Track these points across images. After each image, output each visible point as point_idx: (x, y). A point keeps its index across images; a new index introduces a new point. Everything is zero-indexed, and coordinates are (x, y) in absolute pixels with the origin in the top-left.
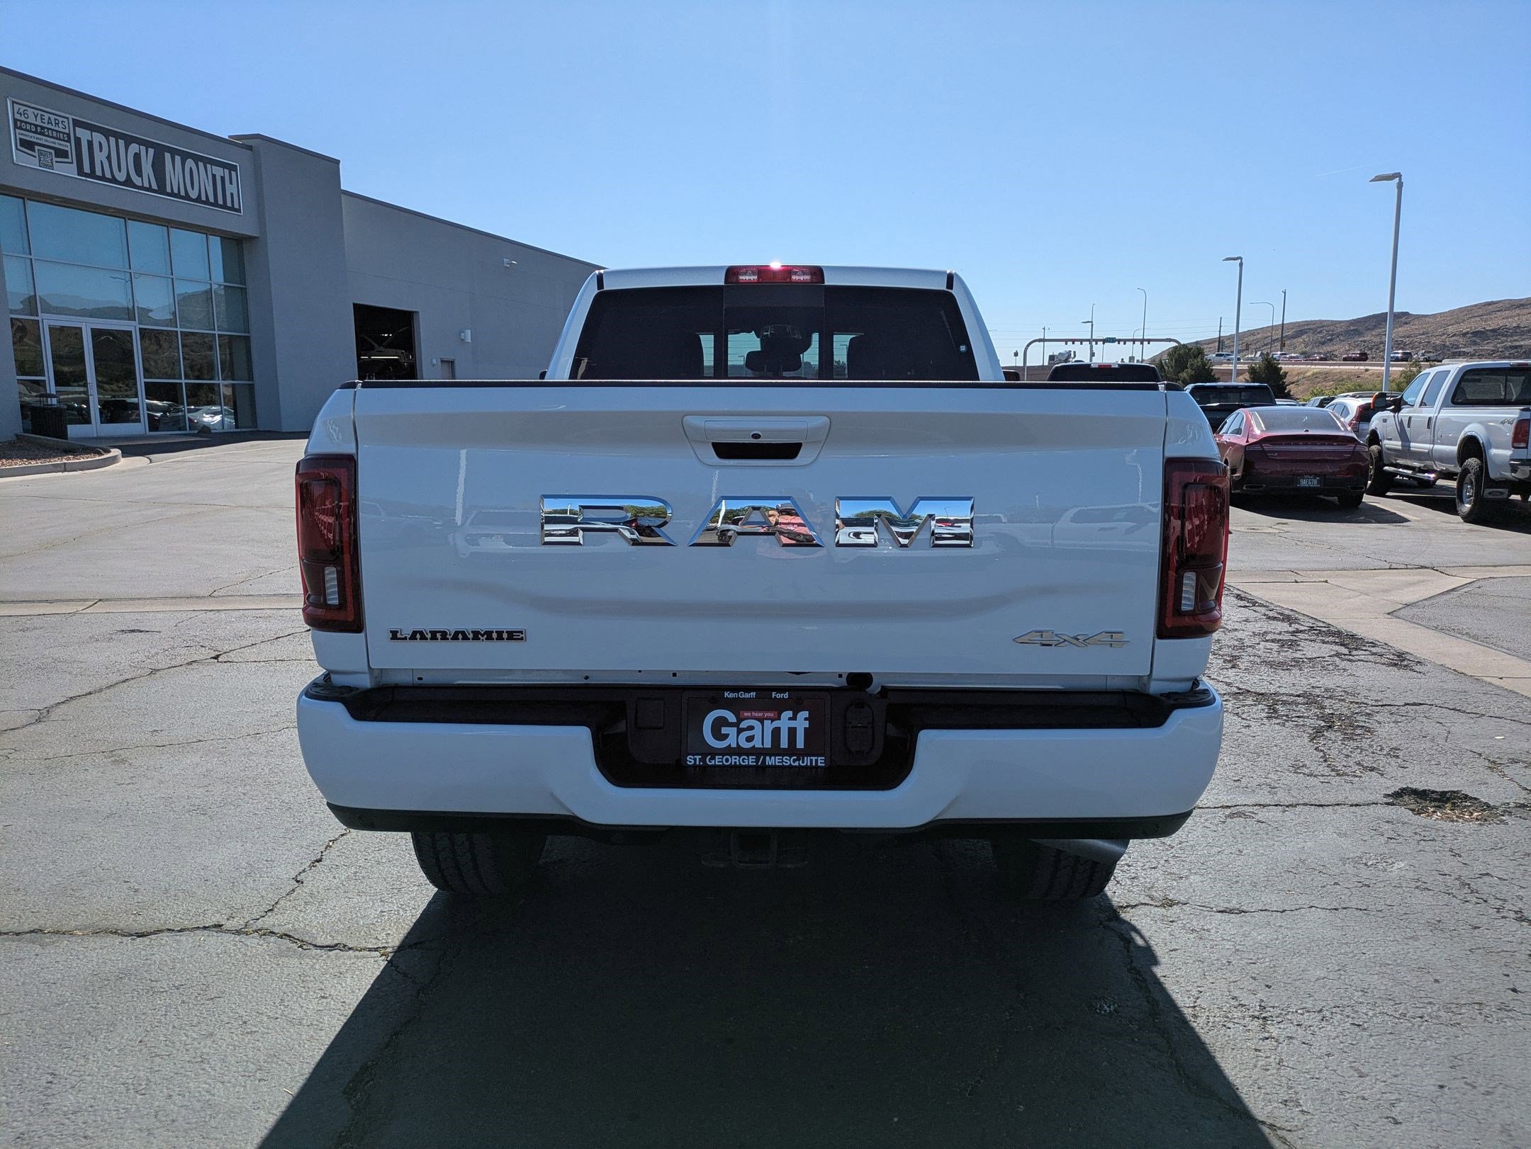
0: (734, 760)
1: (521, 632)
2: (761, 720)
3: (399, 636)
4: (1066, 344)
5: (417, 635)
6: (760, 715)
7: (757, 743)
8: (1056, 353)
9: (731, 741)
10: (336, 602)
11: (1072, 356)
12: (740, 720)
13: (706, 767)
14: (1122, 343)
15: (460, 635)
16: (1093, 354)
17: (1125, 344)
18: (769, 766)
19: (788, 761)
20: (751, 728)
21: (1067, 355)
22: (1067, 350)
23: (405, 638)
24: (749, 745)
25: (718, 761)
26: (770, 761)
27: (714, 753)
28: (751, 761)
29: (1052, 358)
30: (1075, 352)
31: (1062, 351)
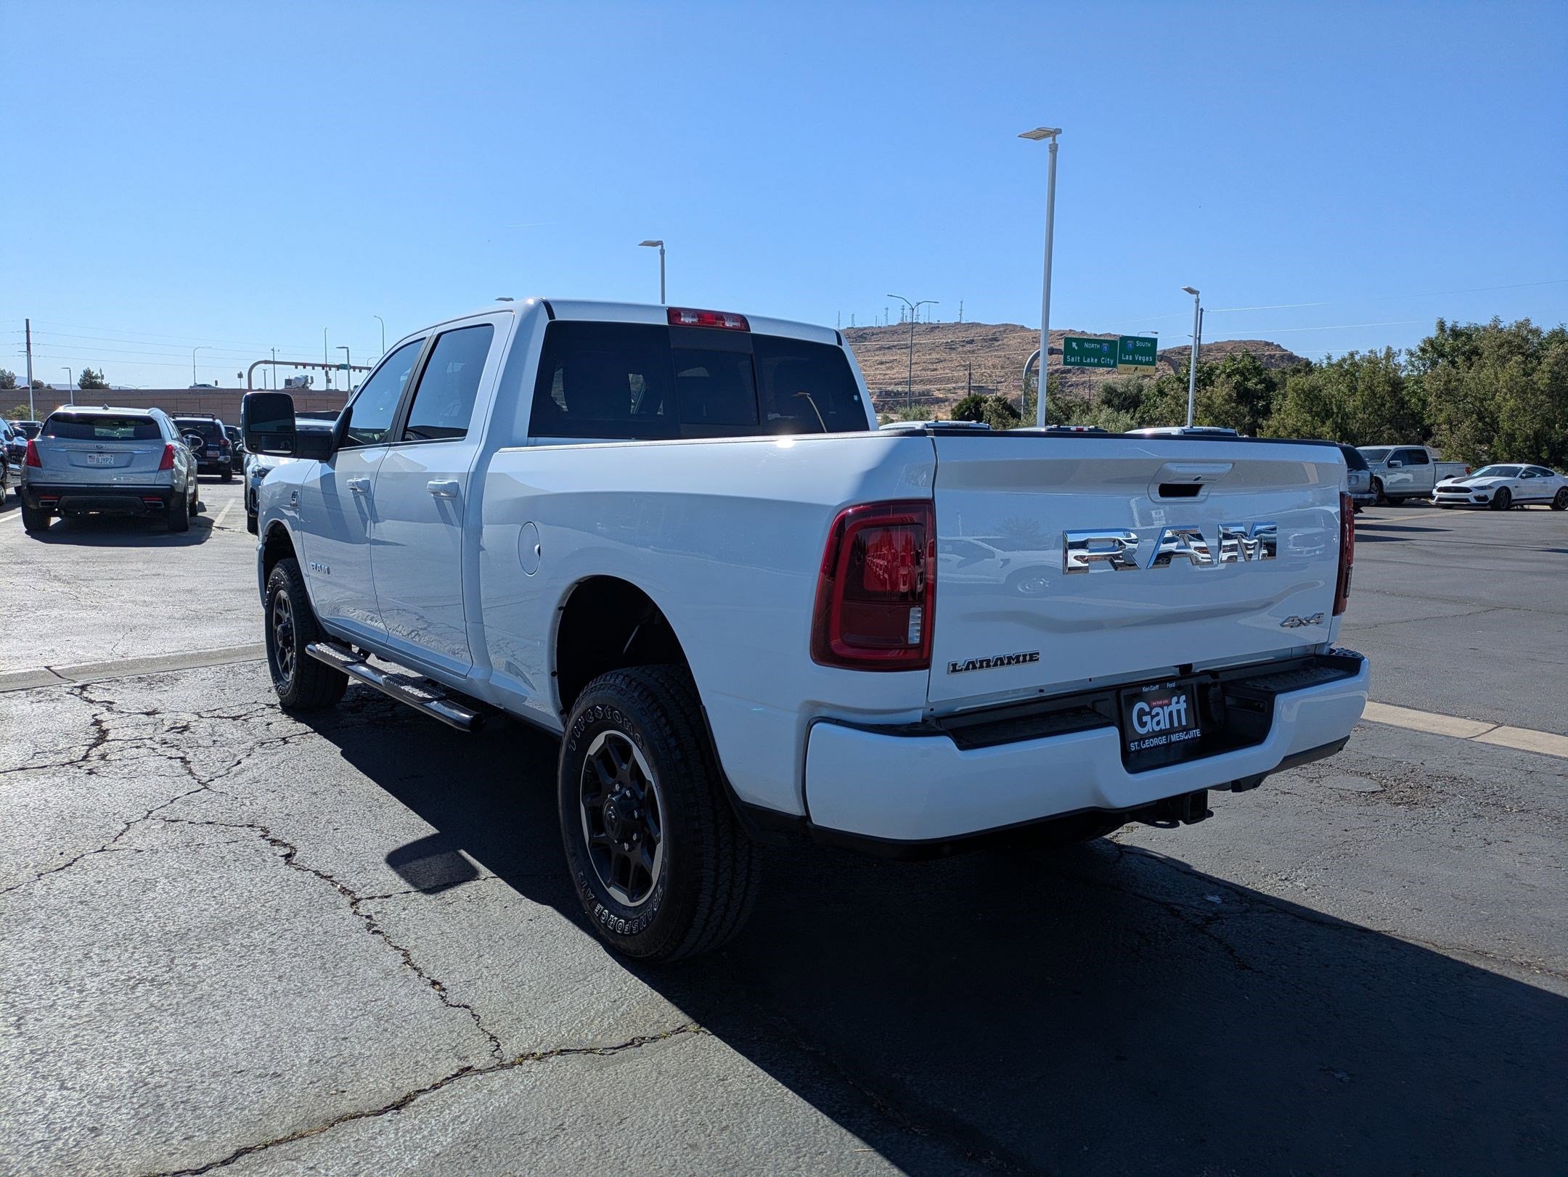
0: (1156, 741)
1: (1038, 654)
2: (1162, 707)
3: (957, 668)
4: (296, 368)
5: (971, 666)
6: (1161, 703)
7: (1162, 726)
8: (292, 377)
9: (1148, 728)
10: (917, 641)
11: (310, 381)
12: (1151, 709)
13: (1142, 750)
14: (357, 371)
15: (1000, 662)
16: (329, 381)
17: (360, 371)
18: (1174, 742)
19: (1183, 736)
20: (1157, 714)
21: (304, 380)
22: (304, 374)
23: (961, 670)
24: (1157, 729)
25: (1147, 745)
26: (1174, 738)
27: (1143, 738)
28: (1162, 740)
29: (288, 382)
30: (312, 378)
31: (298, 376)
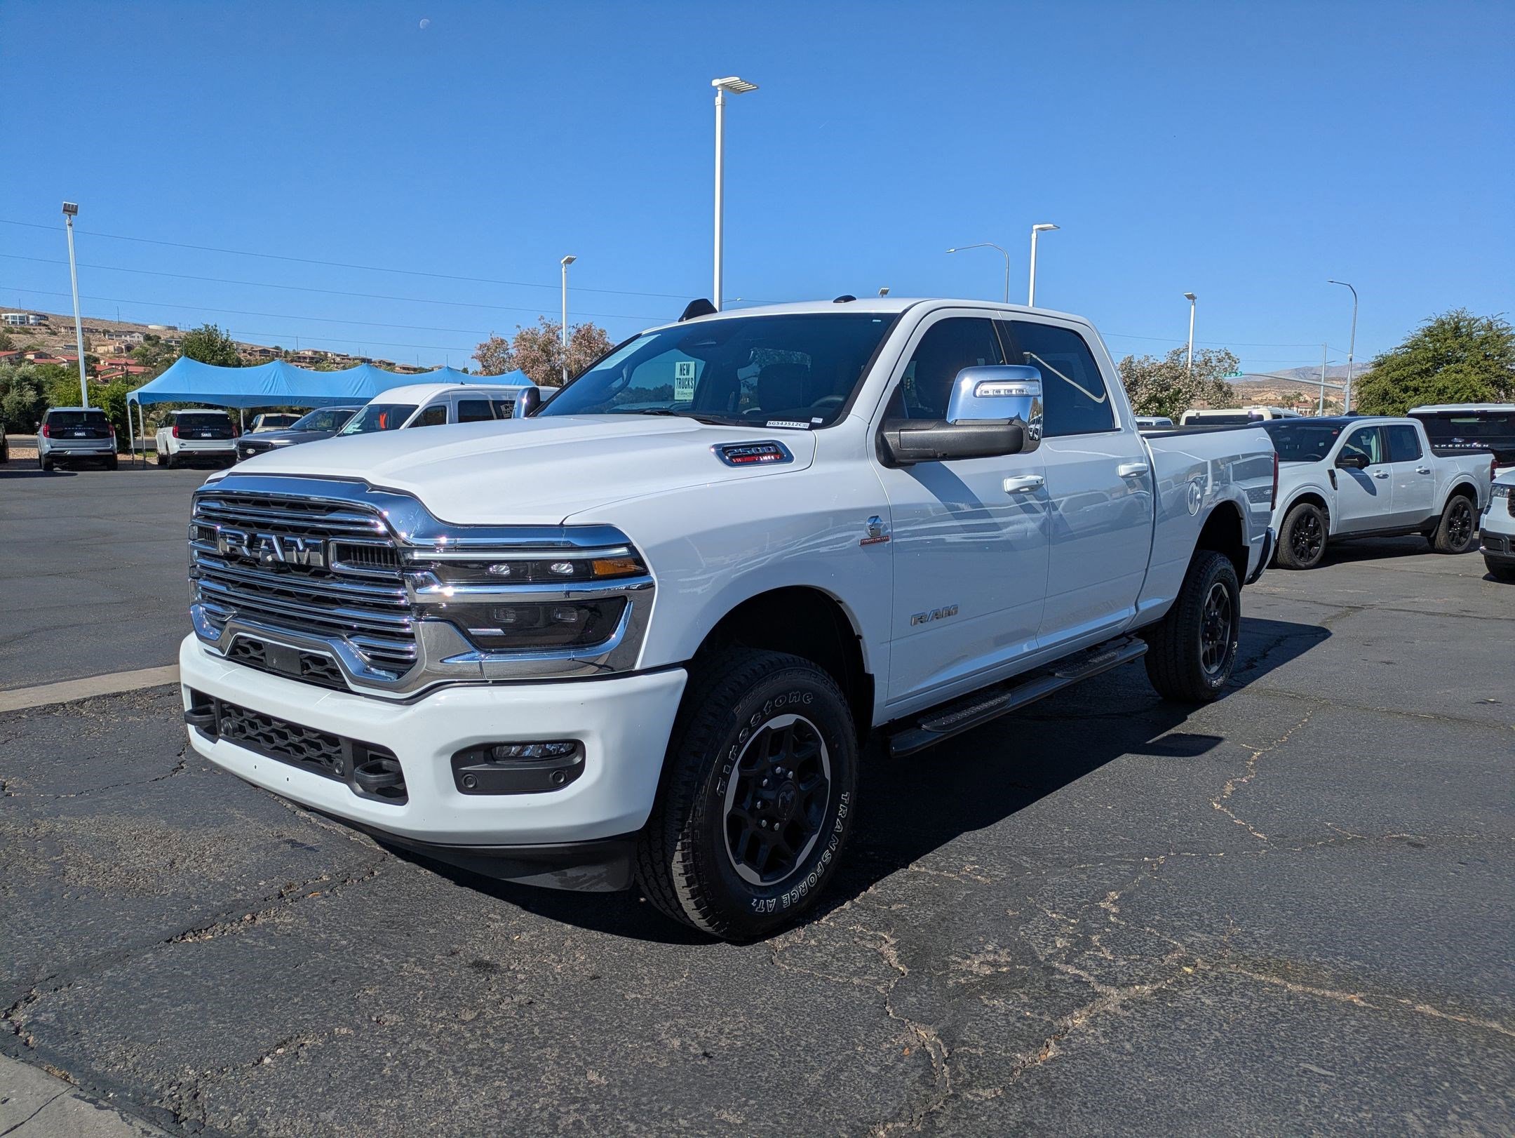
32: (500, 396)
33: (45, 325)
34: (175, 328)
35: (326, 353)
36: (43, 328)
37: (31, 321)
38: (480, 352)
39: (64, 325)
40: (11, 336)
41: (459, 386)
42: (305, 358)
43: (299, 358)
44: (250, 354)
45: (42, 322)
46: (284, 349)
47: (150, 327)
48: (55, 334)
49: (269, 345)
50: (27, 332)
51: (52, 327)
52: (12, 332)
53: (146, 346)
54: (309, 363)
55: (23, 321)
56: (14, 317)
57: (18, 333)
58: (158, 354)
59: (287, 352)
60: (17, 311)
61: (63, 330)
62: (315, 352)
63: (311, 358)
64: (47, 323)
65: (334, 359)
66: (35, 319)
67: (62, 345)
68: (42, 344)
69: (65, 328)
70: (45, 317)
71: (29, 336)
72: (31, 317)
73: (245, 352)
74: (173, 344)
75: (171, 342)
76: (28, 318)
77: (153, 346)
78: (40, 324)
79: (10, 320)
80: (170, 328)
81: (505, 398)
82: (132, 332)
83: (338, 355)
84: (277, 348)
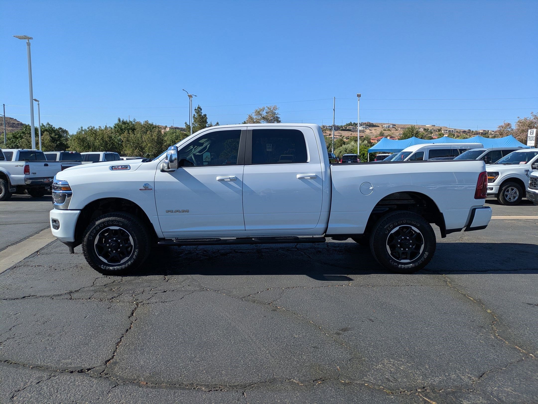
32: (462, 147)
33: (395, 128)
34: (435, 126)
35: (488, 131)
36: (394, 129)
37: (391, 127)
38: (499, 129)
39: (400, 127)
40: (385, 132)
41: (432, 144)
42: (479, 133)
43: (477, 133)
44: (459, 133)
45: (394, 127)
46: (472, 130)
47: (426, 126)
48: (397, 130)
49: (466, 129)
50: (389, 130)
51: (396, 128)
52: (385, 131)
53: (424, 132)
54: (481, 135)
55: (389, 127)
56: (386, 126)
57: (387, 131)
58: (427, 135)
59: (473, 131)
60: (387, 124)
61: (399, 129)
62: (484, 131)
63: (482, 133)
64: (395, 127)
65: (491, 133)
66: (392, 126)
67: (398, 134)
68: (393, 134)
69: (400, 128)
70: (395, 125)
71: (390, 131)
72: (391, 125)
73: (457, 132)
74: (433, 131)
75: (432, 130)
76: (390, 126)
77: (426, 132)
78: (393, 127)
79: (385, 127)
80: (433, 126)
81: (463, 148)
82: (420, 128)
83: (493, 131)
84: (469, 130)
